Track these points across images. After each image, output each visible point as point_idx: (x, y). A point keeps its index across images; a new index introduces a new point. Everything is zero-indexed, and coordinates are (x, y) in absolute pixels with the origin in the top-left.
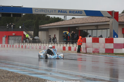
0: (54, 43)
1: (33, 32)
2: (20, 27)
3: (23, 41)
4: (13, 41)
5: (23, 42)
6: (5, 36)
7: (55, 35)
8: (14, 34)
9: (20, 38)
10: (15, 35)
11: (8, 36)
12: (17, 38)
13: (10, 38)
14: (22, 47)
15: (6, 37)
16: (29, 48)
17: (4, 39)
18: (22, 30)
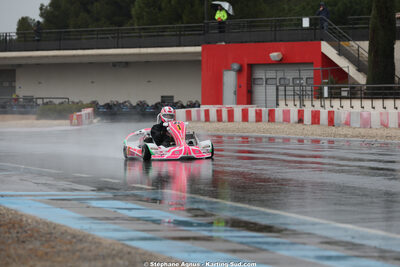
1: (365, 45)
2: (306, 23)
3: (321, 90)
4: (272, 90)
5: (319, 96)
6: (236, 66)
8: (275, 56)
9: (307, 73)
10: (280, 63)
11: (251, 67)
12: (290, 74)
13: (260, 74)
14: (316, 117)
15: (239, 72)
16: (347, 124)
17: (230, 79)
18: (316, 34)
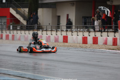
0: (67, 31)
1: (27, 10)
2: (4, 1)
5: (9, 29)
7: (68, 15)
16: (19, 39)
18: (8, 5)
